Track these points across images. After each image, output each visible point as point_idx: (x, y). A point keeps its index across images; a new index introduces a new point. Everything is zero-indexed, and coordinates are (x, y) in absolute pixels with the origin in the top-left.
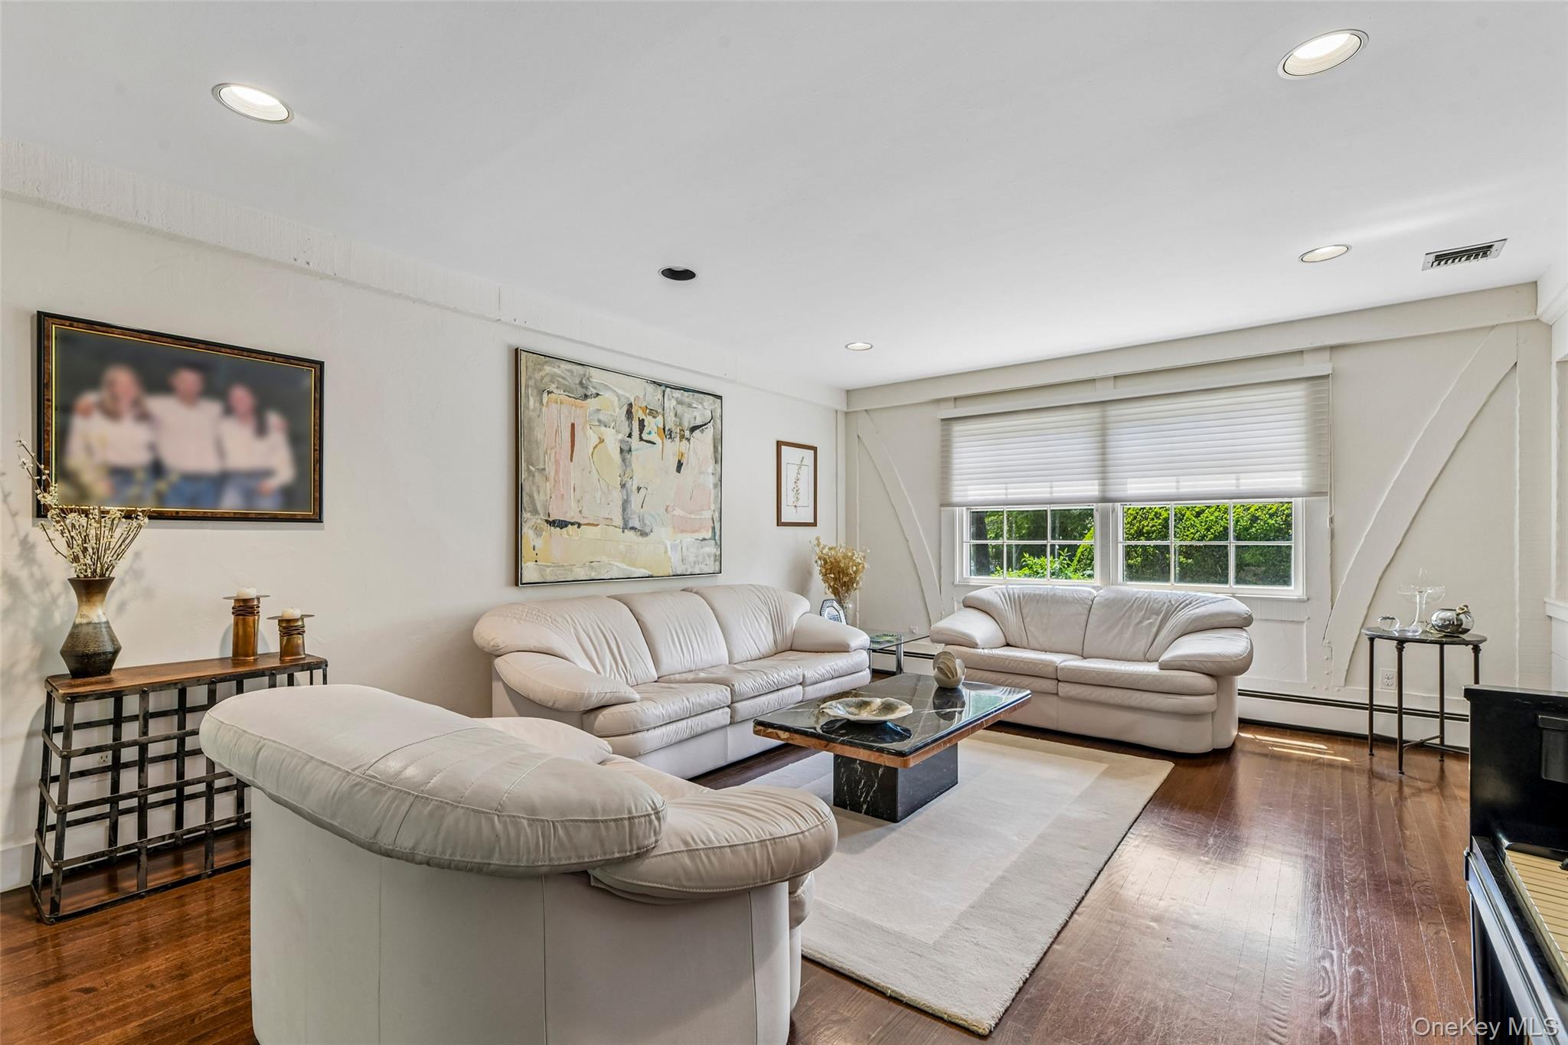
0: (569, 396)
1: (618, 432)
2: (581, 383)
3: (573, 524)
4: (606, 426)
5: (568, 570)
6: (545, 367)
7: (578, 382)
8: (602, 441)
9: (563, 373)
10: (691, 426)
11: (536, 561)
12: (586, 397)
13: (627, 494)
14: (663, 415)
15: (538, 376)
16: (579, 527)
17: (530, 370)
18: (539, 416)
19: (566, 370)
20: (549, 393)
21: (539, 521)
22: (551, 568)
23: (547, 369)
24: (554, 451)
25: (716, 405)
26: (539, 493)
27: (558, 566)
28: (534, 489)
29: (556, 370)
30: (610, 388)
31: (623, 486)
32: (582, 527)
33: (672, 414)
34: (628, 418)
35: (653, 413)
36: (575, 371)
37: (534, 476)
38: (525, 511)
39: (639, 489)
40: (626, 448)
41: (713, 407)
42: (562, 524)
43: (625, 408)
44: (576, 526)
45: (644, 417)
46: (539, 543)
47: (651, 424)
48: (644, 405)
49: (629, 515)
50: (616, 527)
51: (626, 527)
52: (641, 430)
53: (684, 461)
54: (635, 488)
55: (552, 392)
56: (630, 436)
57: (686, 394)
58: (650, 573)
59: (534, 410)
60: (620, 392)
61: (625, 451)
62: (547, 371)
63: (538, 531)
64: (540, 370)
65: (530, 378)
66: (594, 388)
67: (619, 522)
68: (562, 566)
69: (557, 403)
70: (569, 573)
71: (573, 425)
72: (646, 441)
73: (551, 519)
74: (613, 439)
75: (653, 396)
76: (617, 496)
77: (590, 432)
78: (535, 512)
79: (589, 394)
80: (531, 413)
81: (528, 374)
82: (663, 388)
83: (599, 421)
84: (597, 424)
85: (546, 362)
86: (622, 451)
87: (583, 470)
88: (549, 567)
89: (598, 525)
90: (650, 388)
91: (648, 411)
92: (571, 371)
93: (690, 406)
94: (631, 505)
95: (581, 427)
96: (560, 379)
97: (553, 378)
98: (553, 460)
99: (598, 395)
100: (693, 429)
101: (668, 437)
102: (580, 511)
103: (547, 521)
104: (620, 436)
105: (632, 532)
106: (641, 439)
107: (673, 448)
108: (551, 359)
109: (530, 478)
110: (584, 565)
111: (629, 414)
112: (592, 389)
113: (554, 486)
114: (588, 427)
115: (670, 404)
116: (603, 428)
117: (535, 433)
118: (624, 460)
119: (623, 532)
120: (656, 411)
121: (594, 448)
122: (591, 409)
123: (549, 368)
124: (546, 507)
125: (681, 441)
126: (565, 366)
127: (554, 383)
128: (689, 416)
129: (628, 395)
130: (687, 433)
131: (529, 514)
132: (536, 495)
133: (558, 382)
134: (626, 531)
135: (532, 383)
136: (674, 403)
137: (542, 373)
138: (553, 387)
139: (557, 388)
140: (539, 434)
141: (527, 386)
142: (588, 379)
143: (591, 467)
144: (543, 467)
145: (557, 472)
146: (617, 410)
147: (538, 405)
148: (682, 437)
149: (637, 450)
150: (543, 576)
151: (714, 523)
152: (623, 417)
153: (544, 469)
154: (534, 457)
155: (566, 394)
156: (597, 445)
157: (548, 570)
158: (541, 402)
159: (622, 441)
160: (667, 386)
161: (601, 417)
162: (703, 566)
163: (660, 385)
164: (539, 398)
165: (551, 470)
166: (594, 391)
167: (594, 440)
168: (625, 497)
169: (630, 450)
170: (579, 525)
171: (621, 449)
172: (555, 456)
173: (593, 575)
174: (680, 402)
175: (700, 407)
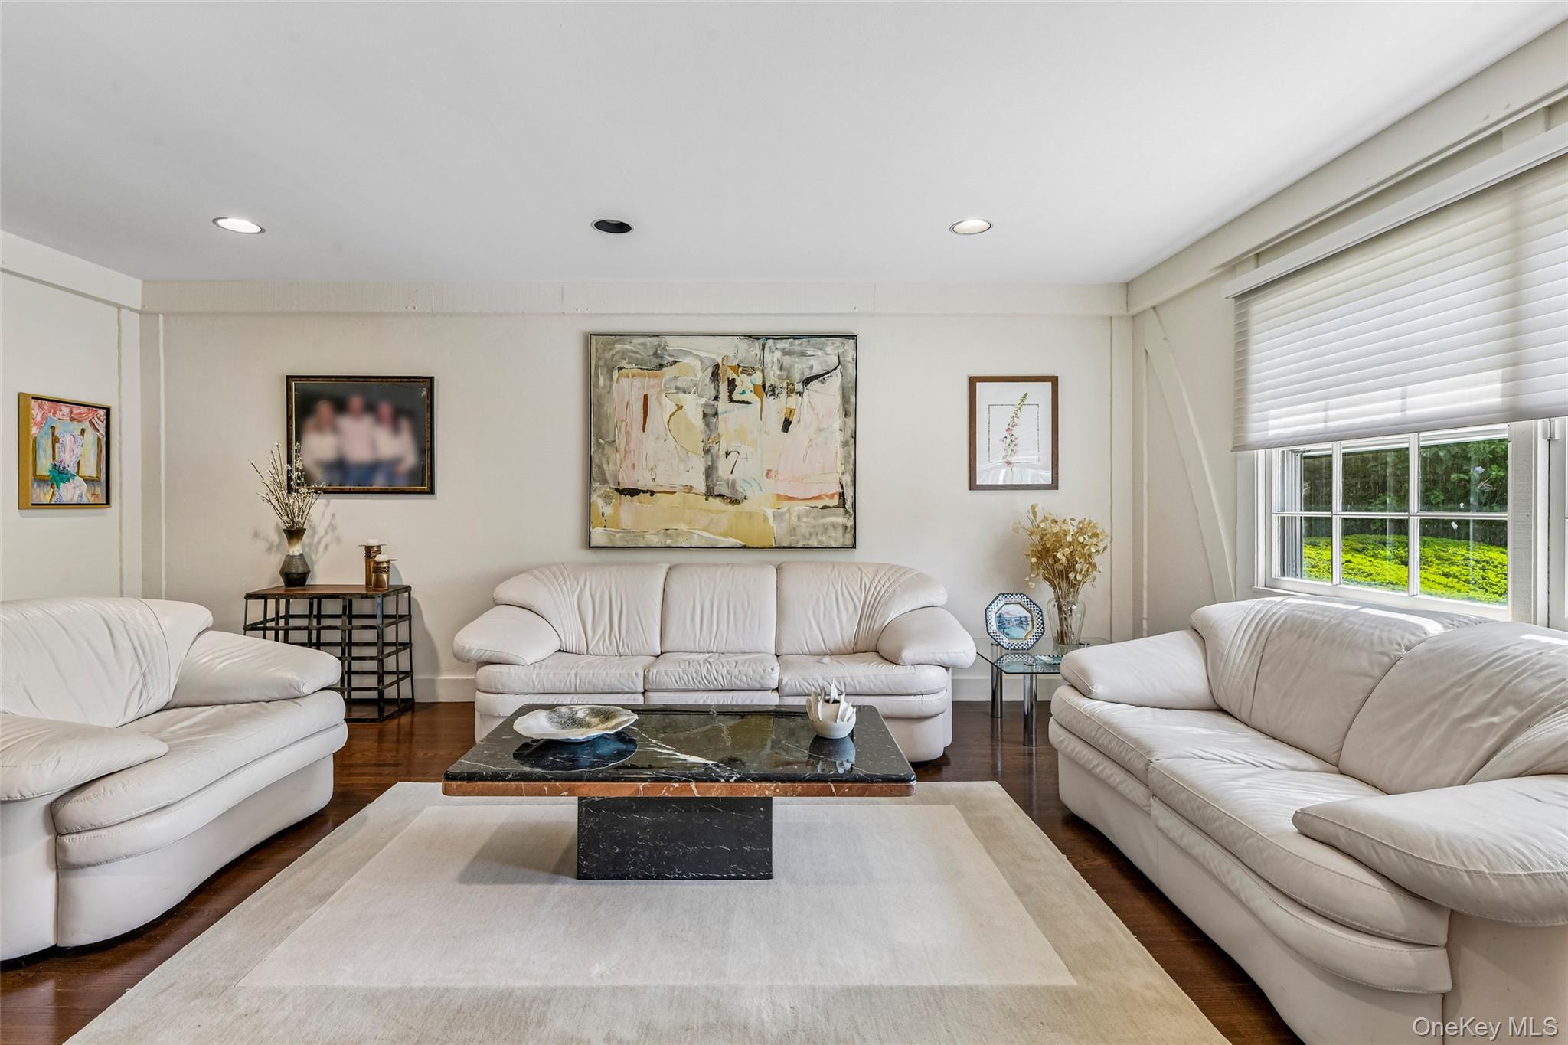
0: (641, 369)
1: (701, 396)
2: (655, 354)
3: (644, 492)
4: (685, 392)
5: (640, 536)
6: (616, 346)
7: (651, 353)
8: (680, 408)
9: (635, 347)
10: (805, 377)
11: (605, 527)
12: (661, 366)
13: (712, 461)
14: (763, 371)
15: (608, 355)
16: (651, 495)
17: (600, 351)
18: (609, 392)
19: (638, 344)
20: (619, 369)
21: (608, 490)
22: (621, 534)
23: (618, 347)
24: (624, 423)
25: (846, 347)
26: (609, 464)
27: (629, 532)
28: (604, 460)
29: (628, 347)
30: (691, 353)
31: (707, 452)
32: (655, 495)
33: (776, 368)
34: (714, 381)
35: (748, 370)
36: (648, 343)
37: (603, 448)
38: (594, 480)
39: (727, 454)
40: (709, 411)
41: (840, 351)
42: (633, 492)
43: (710, 370)
44: (649, 494)
45: (735, 376)
46: (608, 510)
47: (744, 382)
48: (735, 364)
49: (714, 481)
50: (697, 494)
51: (710, 493)
52: (731, 392)
53: (794, 419)
54: (722, 452)
55: (623, 368)
56: (716, 398)
57: (797, 342)
58: (744, 544)
59: (604, 387)
60: (703, 355)
61: (710, 416)
62: (617, 350)
63: (607, 498)
64: (611, 349)
65: (600, 359)
66: (670, 356)
67: (701, 487)
68: (633, 532)
69: (628, 377)
70: (641, 539)
71: (646, 397)
72: (739, 402)
73: (621, 488)
74: (694, 407)
75: (748, 352)
76: (699, 464)
77: (665, 401)
78: (604, 481)
79: (666, 362)
80: (600, 390)
81: (598, 355)
82: (762, 341)
83: (677, 388)
84: (674, 391)
85: (616, 341)
86: (705, 415)
87: (658, 438)
88: (619, 532)
89: (675, 492)
90: (743, 345)
91: (740, 369)
92: (644, 345)
93: (803, 354)
94: (717, 471)
95: (655, 397)
96: (631, 354)
97: (624, 354)
98: (623, 431)
99: (676, 362)
100: (807, 381)
101: (769, 394)
102: (654, 479)
103: (617, 490)
104: (703, 401)
105: (718, 501)
106: (731, 400)
107: (775, 407)
108: (622, 337)
109: (600, 451)
110: (658, 531)
111: (715, 376)
112: (668, 358)
113: (625, 456)
114: (664, 396)
115: (773, 357)
116: (681, 395)
117: (605, 408)
118: (708, 425)
119: (706, 499)
120: (753, 369)
121: (670, 416)
122: (667, 377)
123: (620, 346)
124: (616, 477)
125: (788, 396)
126: (636, 341)
127: (625, 359)
128: (800, 366)
129: (713, 356)
130: (799, 387)
131: (598, 484)
132: (605, 467)
133: (630, 357)
134: (710, 498)
135: (601, 363)
136: (778, 354)
137: (613, 352)
138: (624, 363)
139: (629, 363)
140: (608, 409)
141: (597, 367)
142: (664, 348)
143: (666, 435)
144: (613, 439)
145: (627, 443)
146: (700, 374)
147: (608, 382)
148: (791, 392)
149: (723, 413)
150: (611, 540)
151: (842, 488)
152: (708, 381)
153: (614, 441)
154: (604, 431)
155: (639, 367)
156: (674, 413)
157: (618, 535)
158: (611, 379)
159: (706, 405)
160: (768, 337)
161: (679, 384)
162: (824, 538)
163: (757, 337)
164: (609, 376)
165: (621, 442)
166: (671, 359)
167: (669, 406)
168: (710, 463)
169: (716, 414)
170: (652, 493)
171: (704, 413)
172: (626, 428)
173: (669, 542)
174: (785, 353)
175: (820, 353)
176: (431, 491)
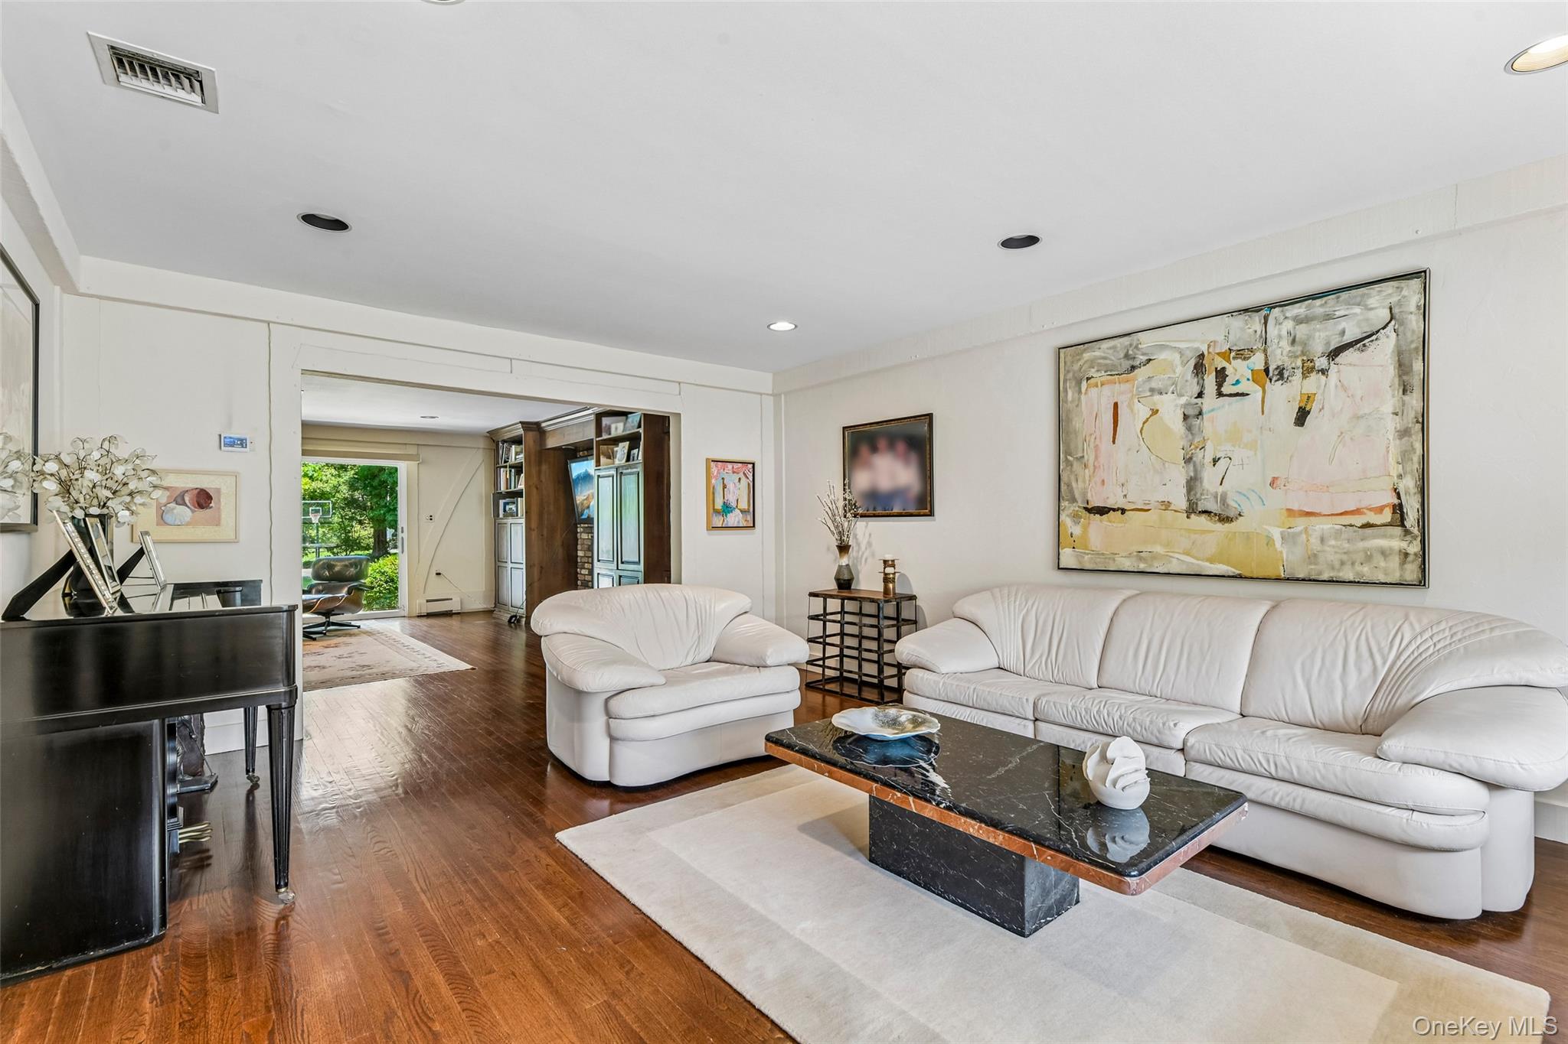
0: (1111, 375)
1: (1181, 395)
2: (1127, 356)
3: (1114, 510)
4: (1161, 393)
5: (1110, 558)
6: (1084, 355)
7: (1122, 355)
8: (1155, 412)
9: (1104, 353)
10: (1332, 347)
11: (1074, 548)
12: (1133, 368)
13: (1195, 471)
14: (1265, 351)
15: (1076, 367)
16: (1122, 513)
17: (1068, 364)
18: (1077, 406)
19: (1108, 349)
20: (1088, 379)
21: (1077, 509)
22: (1090, 556)
23: (1087, 356)
24: (1093, 437)
25: (1405, 292)
26: (1077, 481)
27: (1098, 554)
28: (1073, 478)
29: (1097, 353)
30: (1168, 346)
31: (1188, 460)
32: (1127, 513)
33: (1285, 344)
34: (1197, 374)
35: (1242, 354)
36: (1119, 345)
37: (1072, 465)
38: (1063, 500)
39: (1215, 461)
40: (1191, 412)
41: (1394, 299)
42: (1102, 511)
43: (1192, 363)
44: (1120, 512)
45: (1225, 364)
46: (1077, 530)
47: (1239, 371)
48: (1225, 348)
49: (1198, 495)
50: (1176, 511)
51: (1192, 510)
52: (1220, 385)
53: (1315, 408)
54: (1209, 459)
55: (1092, 377)
56: (1200, 395)
57: (1318, 302)
58: (1238, 572)
59: (1072, 401)
60: (1183, 345)
61: (1192, 417)
62: (1085, 359)
63: (1076, 517)
64: (1079, 360)
65: (1068, 372)
66: (1143, 354)
67: (1182, 503)
68: (1103, 554)
69: (1097, 386)
70: (1111, 561)
71: (1116, 405)
72: (1231, 395)
73: (1089, 507)
74: (1171, 409)
75: (1246, 330)
76: (1179, 475)
77: (1138, 406)
78: (1073, 500)
79: (1138, 363)
80: (1069, 404)
81: (1067, 368)
82: (1264, 312)
83: (1152, 390)
84: (1149, 394)
85: (1085, 350)
86: (1186, 417)
87: (1129, 450)
88: (1088, 554)
89: (1149, 510)
90: (1237, 322)
91: (1233, 354)
92: (1114, 348)
93: (1328, 317)
94: (1201, 483)
95: (1126, 404)
96: (1100, 361)
97: (1092, 363)
98: (1092, 445)
99: (1150, 360)
100: (1334, 354)
101: (1274, 379)
102: (1125, 496)
103: (1086, 509)
104: (1183, 400)
105: (1203, 518)
106: (1220, 394)
107: (1283, 397)
108: (1090, 344)
109: (1068, 468)
110: (1130, 554)
111: (1199, 368)
112: (1141, 357)
113: (1094, 472)
114: (1136, 400)
115: (1280, 330)
116: (1157, 397)
117: (1074, 423)
118: (1189, 429)
119: (1188, 517)
120: (1251, 350)
121: (1144, 423)
122: (1140, 380)
123: (1088, 354)
124: (1084, 494)
125: (1304, 376)
126: (1105, 345)
127: (1093, 368)
128: (1323, 335)
129: (1196, 345)
130: (1321, 363)
131: (1066, 503)
132: (1074, 485)
133: (1099, 365)
134: (1193, 516)
135: (1070, 375)
136: (1289, 325)
137: (1081, 363)
138: (1092, 372)
139: (1098, 371)
140: (1077, 423)
141: (1065, 381)
142: (1136, 347)
143: (1139, 445)
144: (1081, 455)
145: (1096, 457)
146: (1179, 369)
147: (1076, 395)
148: (1308, 370)
149: (1209, 412)
150: (1080, 563)
151: (1399, 497)
152: (1189, 375)
153: (1083, 457)
154: (1072, 446)
155: (1109, 373)
156: (1148, 419)
157: (1086, 557)
158: (1080, 392)
159: (1187, 405)
160: (1272, 306)
161: (1154, 384)
162: (1365, 569)
163: (1257, 309)
164: (1077, 389)
165: (1090, 457)
166: (1144, 358)
167: (1143, 412)
168: (1192, 474)
169: (1201, 413)
170: (1123, 511)
171: (1185, 415)
172: (1095, 442)
173: (1142, 567)
174: (1299, 321)
175: (1357, 310)
176: (931, 514)
